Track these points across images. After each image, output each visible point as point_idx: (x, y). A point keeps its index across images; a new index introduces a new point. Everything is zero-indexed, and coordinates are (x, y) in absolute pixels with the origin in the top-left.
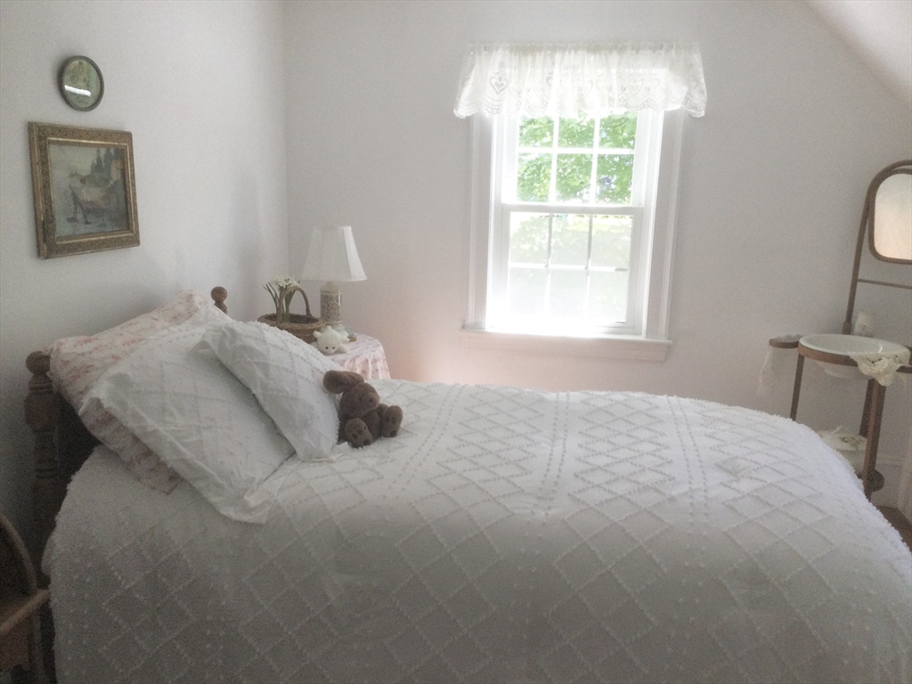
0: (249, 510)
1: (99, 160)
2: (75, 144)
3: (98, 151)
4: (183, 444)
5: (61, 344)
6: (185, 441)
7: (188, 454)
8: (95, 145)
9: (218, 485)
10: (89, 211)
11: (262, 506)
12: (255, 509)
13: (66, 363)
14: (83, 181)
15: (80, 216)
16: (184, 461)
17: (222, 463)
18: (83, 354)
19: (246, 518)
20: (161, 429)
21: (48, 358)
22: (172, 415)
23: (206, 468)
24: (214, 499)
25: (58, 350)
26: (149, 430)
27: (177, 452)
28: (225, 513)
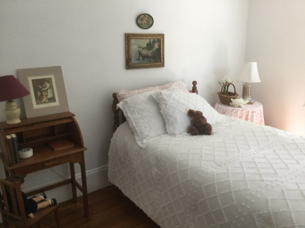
0: (142, 143)
1: (150, 43)
2: (141, 39)
3: (150, 40)
4: (135, 122)
5: (120, 91)
6: (136, 121)
7: (134, 125)
8: (149, 39)
9: (138, 135)
10: (145, 57)
11: (146, 143)
12: (144, 144)
13: (120, 96)
14: (143, 49)
15: (141, 58)
16: (133, 126)
17: (142, 129)
18: (124, 95)
19: (141, 145)
20: (131, 117)
21: (116, 94)
22: (135, 114)
23: (137, 130)
24: (136, 138)
25: (119, 93)
26: (128, 116)
27: (132, 124)
28: (138, 143)
